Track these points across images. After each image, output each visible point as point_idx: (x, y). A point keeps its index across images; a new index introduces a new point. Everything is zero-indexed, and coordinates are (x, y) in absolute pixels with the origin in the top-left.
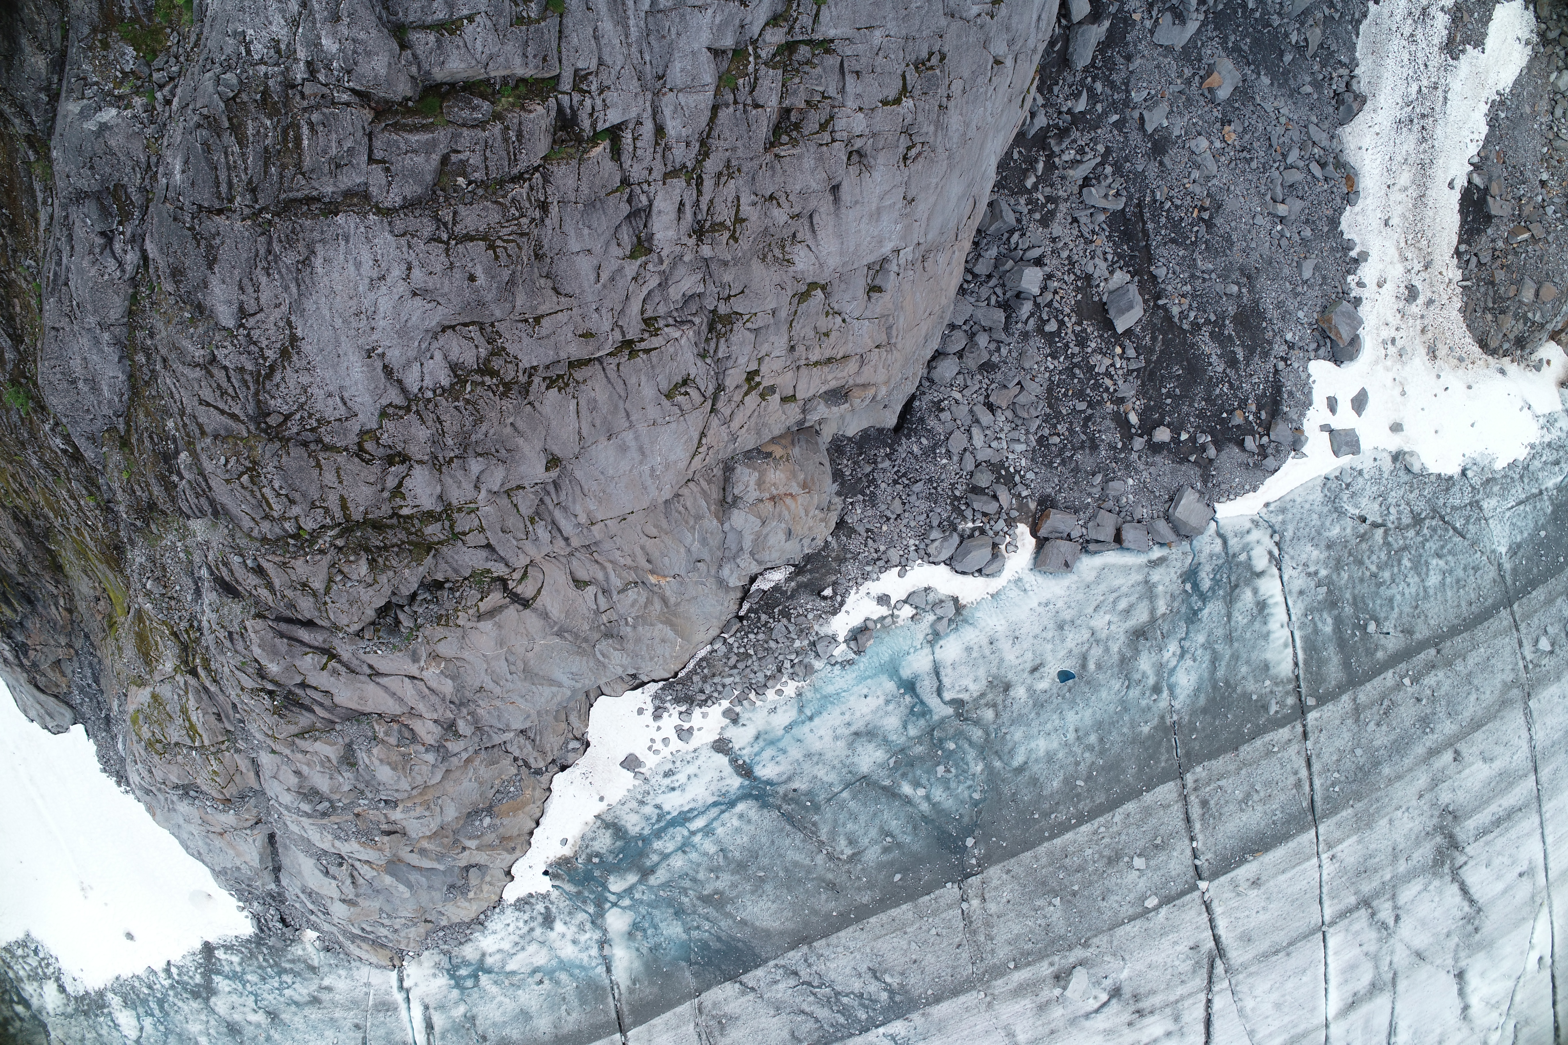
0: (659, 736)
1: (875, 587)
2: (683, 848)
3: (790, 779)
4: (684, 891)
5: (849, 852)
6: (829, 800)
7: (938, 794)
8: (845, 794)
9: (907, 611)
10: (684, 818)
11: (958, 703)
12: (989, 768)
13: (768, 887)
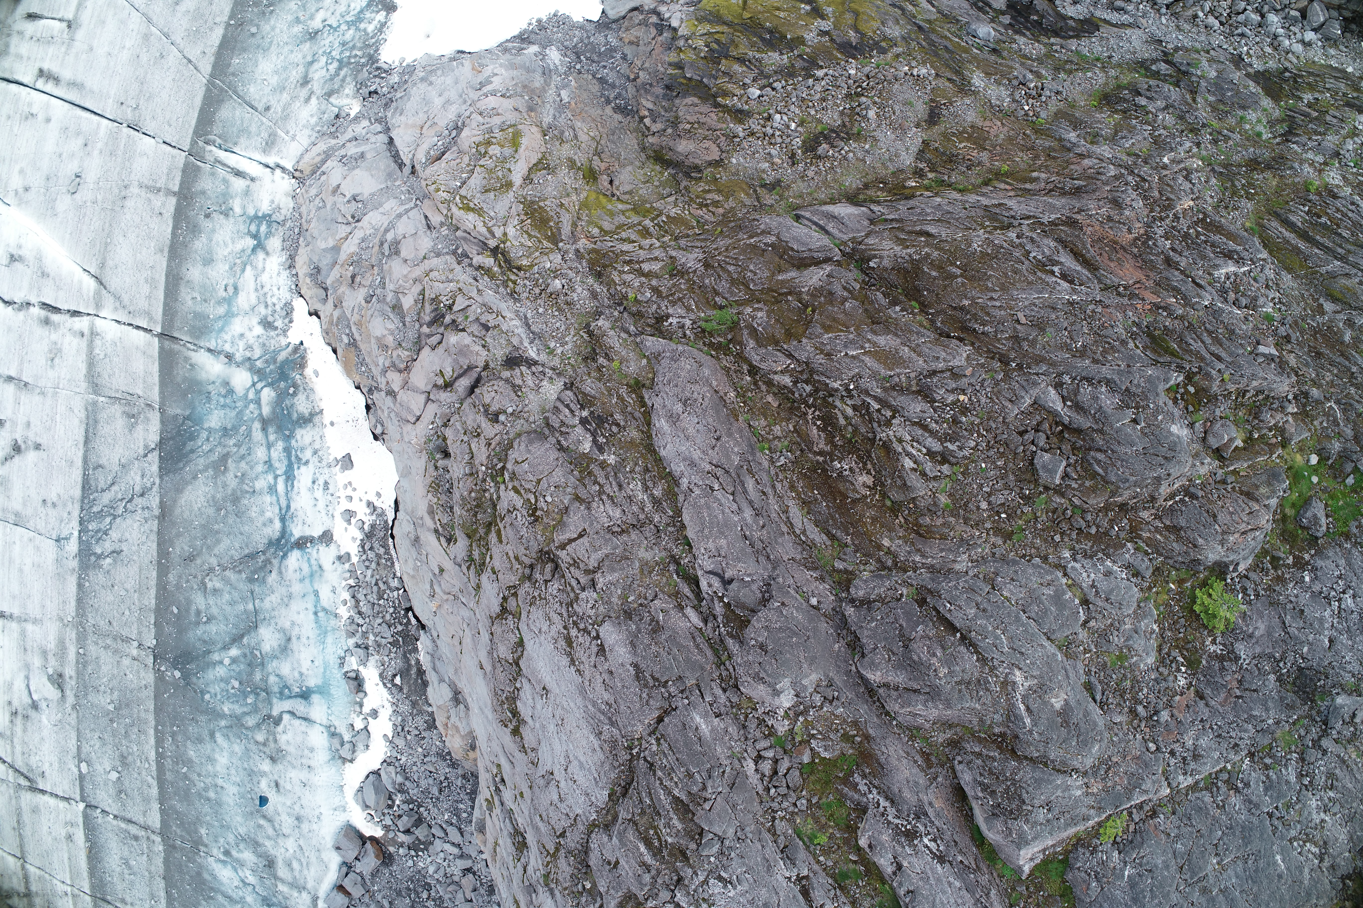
0: (355, 496)
1: (386, 713)
2: (268, 463)
3: (280, 572)
4: (238, 445)
5: (209, 585)
6: (252, 593)
7: (220, 671)
8: (250, 606)
9: (359, 725)
10: (290, 477)
11: (278, 721)
12: (222, 716)
13: (211, 511)
